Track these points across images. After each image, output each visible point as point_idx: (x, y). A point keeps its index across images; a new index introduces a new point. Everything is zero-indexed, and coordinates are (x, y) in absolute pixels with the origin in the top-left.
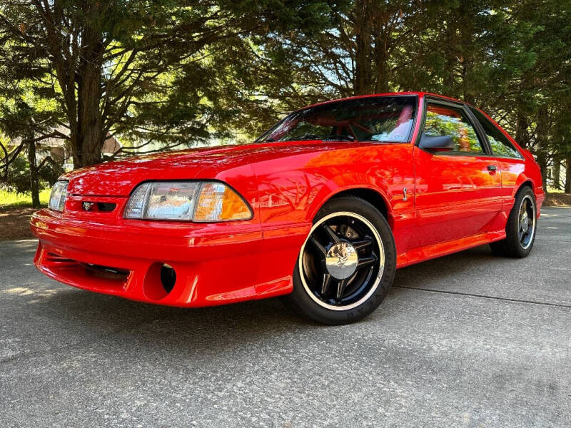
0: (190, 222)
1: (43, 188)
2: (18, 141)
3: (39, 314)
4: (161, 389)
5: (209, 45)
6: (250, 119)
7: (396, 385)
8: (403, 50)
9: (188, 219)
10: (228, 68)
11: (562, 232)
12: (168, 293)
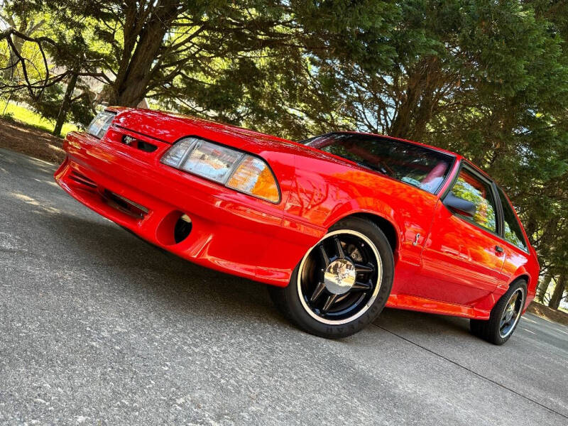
0: (222, 185)
1: (68, 122)
2: (63, 70)
3: (41, 224)
4: (143, 326)
5: (271, 48)
6: (282, 129)
7: (358, 403)
8: (444, 119)
9: (221, 182)
10: (279, 76)
11: (538, 338)
12: (177, 242)
